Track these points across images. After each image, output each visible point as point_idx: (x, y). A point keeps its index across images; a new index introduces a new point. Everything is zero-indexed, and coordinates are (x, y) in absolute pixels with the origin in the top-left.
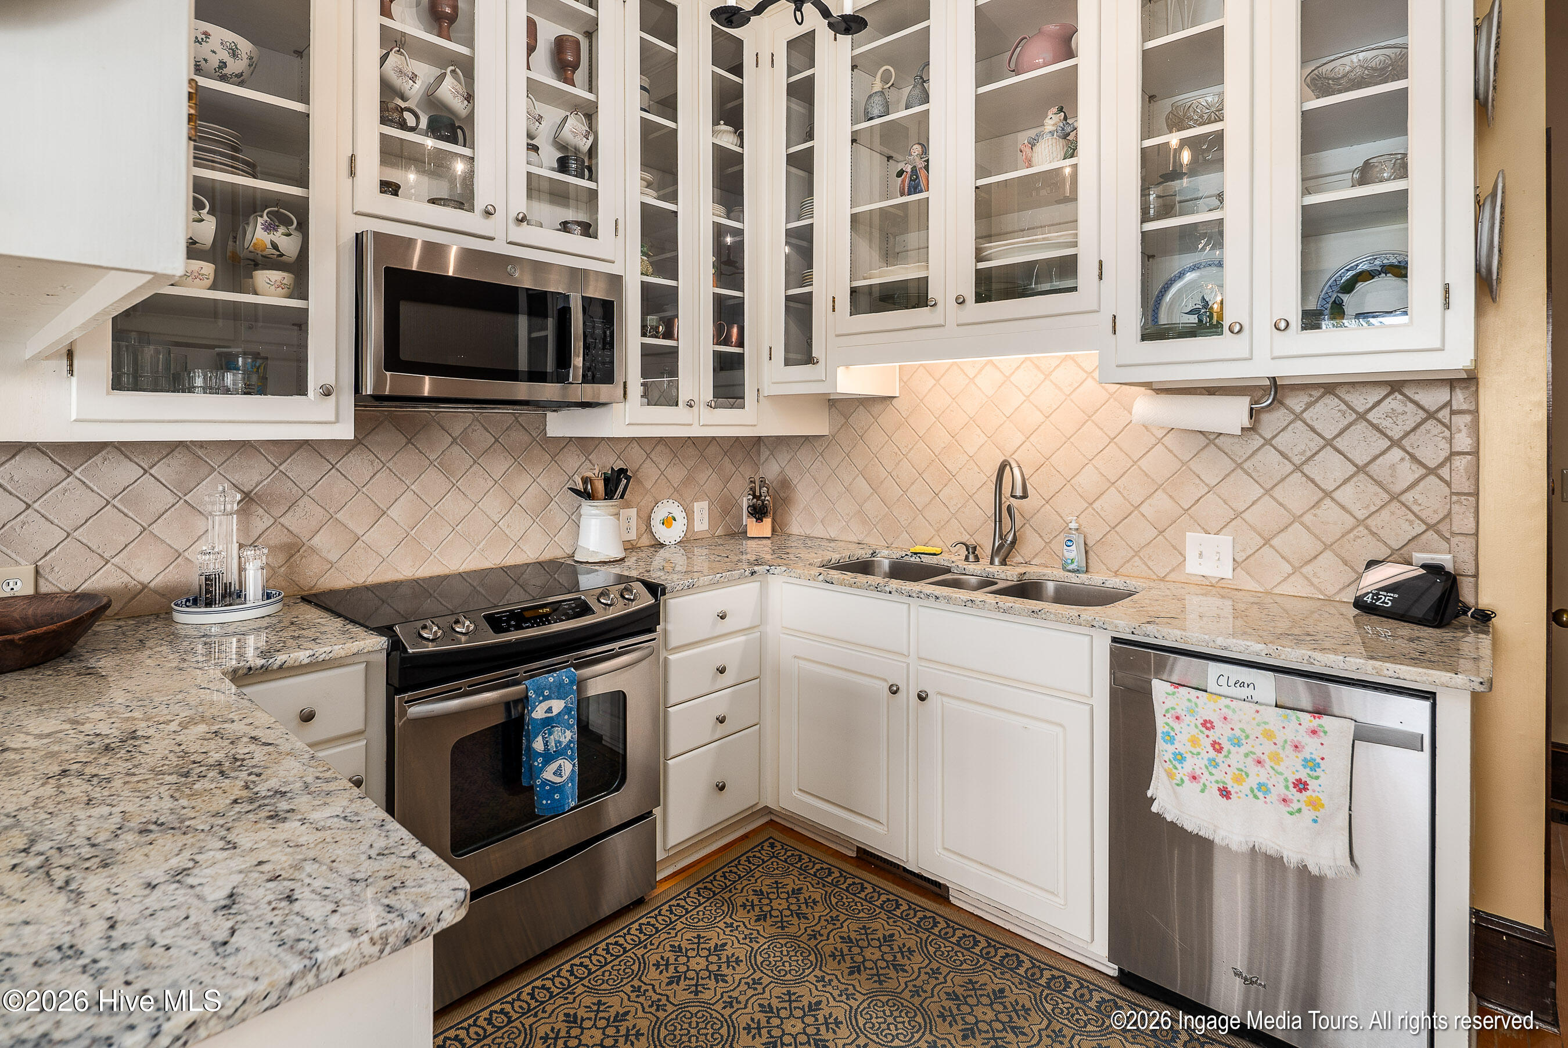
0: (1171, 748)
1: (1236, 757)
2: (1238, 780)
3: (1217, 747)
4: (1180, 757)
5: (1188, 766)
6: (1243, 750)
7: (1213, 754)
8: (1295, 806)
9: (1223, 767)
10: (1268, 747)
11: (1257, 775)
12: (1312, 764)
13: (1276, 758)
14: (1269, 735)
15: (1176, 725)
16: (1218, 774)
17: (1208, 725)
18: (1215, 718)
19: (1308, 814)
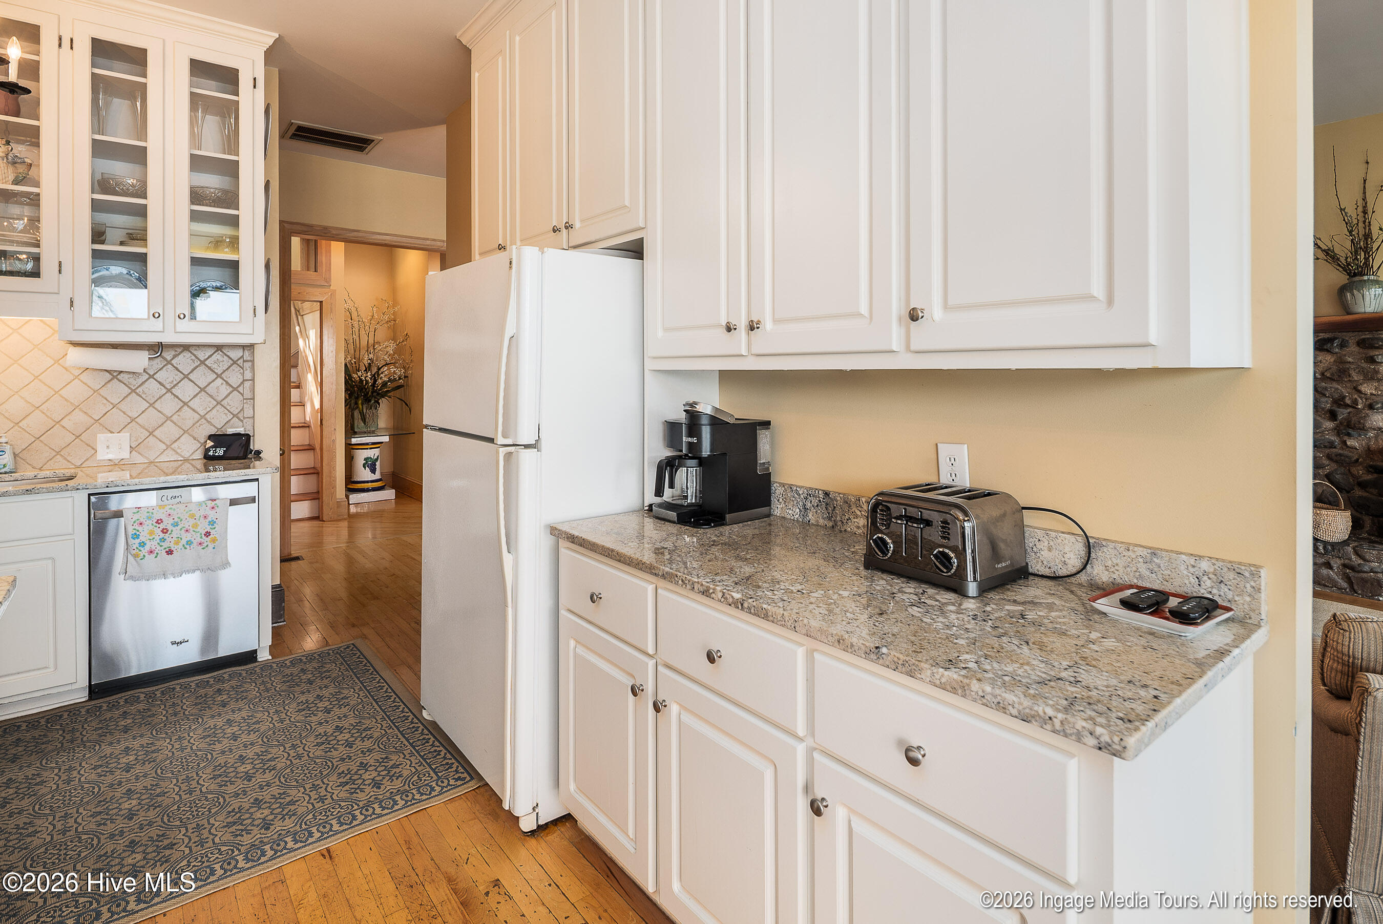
0: (137, 541)
1: (176, 532)
2: (177, 543)
3: (165, 531)
4: (142, 544)
5: (147, 548)
6: (180, 527)
7: (162, 535)
8: (205, 545)
9: (168, 540)
10: (192, 521)
11: (186, 537)
12: (212, 523)
13: (196, 526)
14: (192, 516)
15: (140, 529)
16: (166, 545)
17: (159, 521)
18: (162, 517)
19: (211, 546)
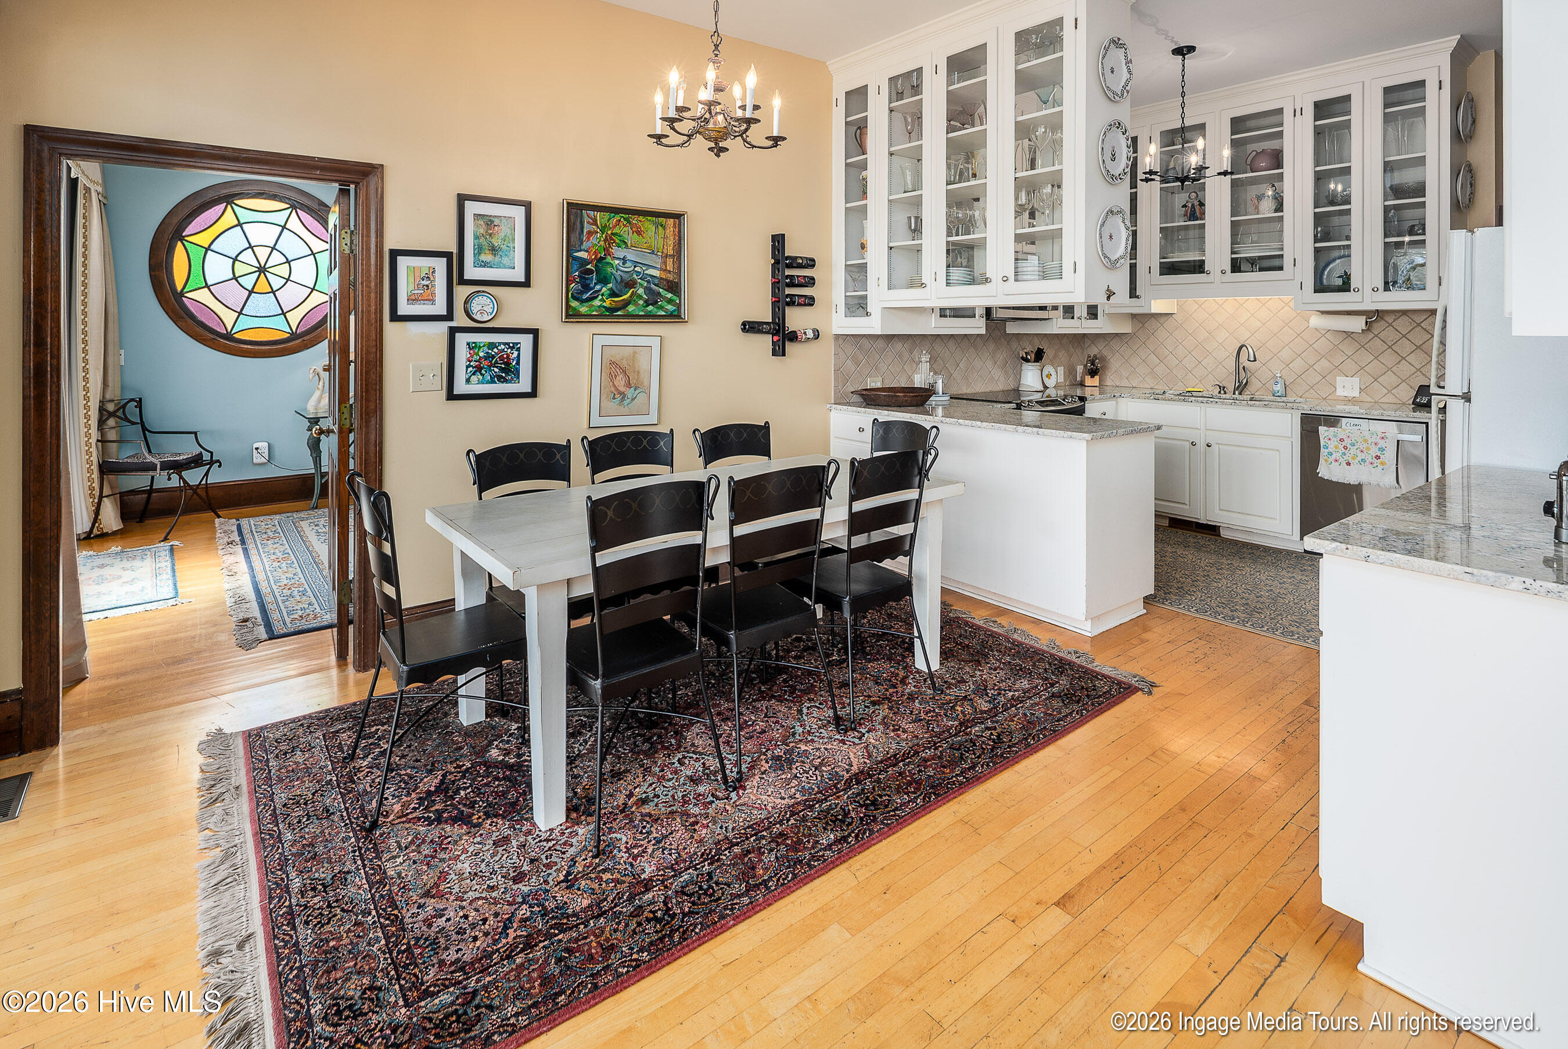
0: (1327, 451)
1: (1353, 450)
2: (1353, 458)
3: (1345, 448)
4: (1330, 454)
5: (1334, 457)
6: (1355, 447)
7: (1344, 450)
8: (1375, 465)
9: (1348, 455)
10: (1365, 445)
11: (1361, 456)
12: (1382, 450)
13: (1368, 449)
14: (1366, 441)
15: (1329, 442)
16: (1346, 458)
17: (1342, 440)
18: (1344, 437)
19: (1380, 467)
